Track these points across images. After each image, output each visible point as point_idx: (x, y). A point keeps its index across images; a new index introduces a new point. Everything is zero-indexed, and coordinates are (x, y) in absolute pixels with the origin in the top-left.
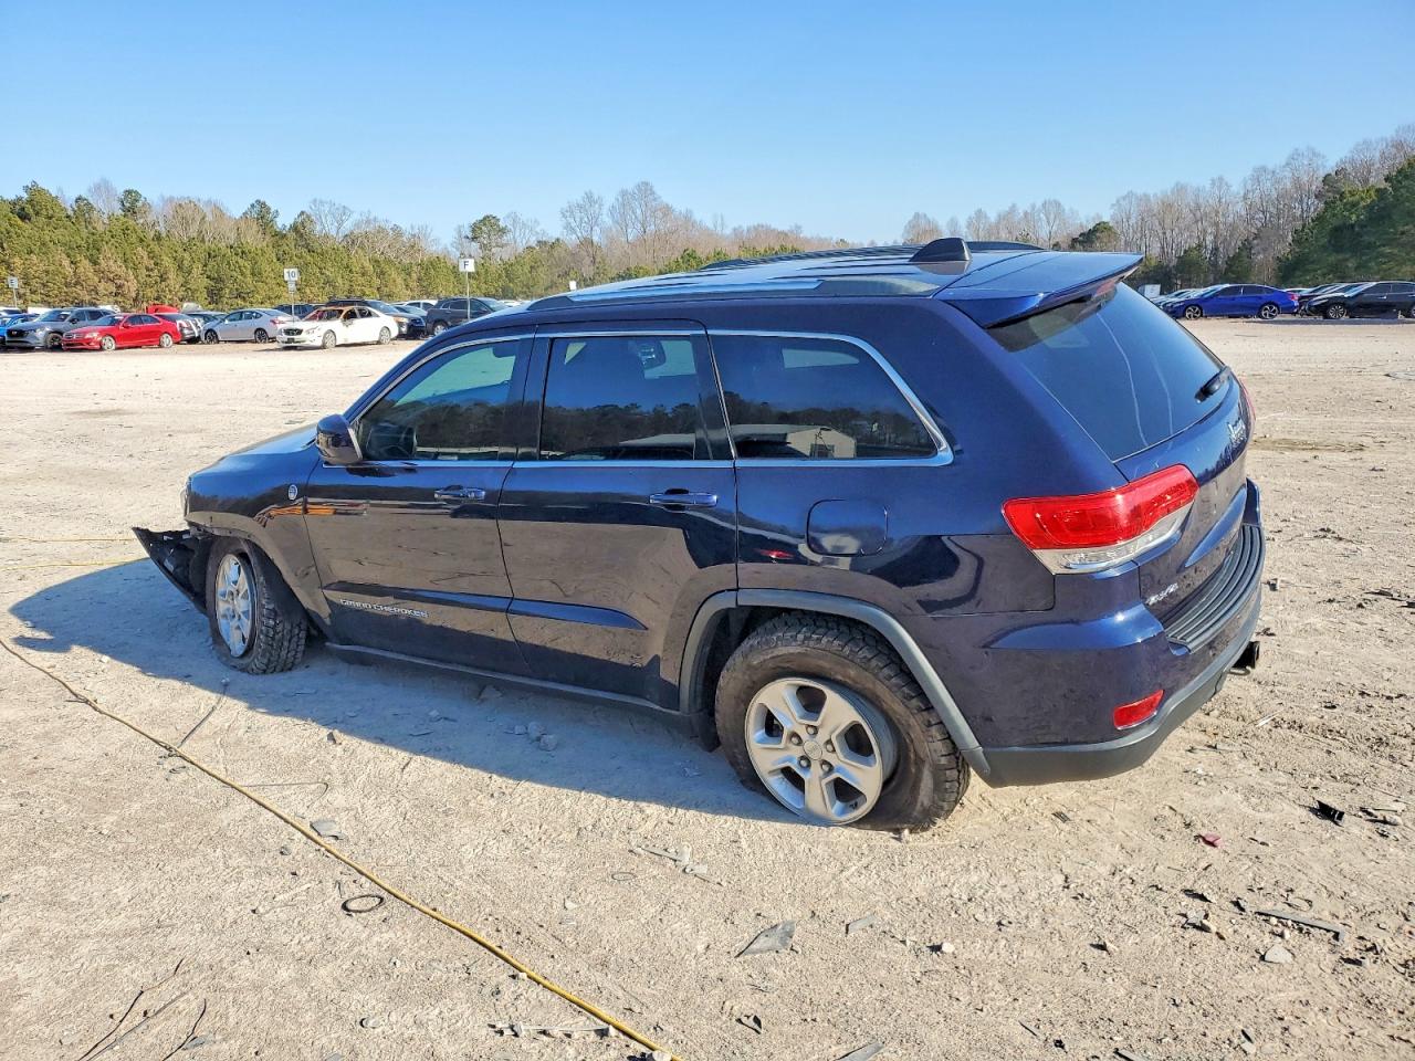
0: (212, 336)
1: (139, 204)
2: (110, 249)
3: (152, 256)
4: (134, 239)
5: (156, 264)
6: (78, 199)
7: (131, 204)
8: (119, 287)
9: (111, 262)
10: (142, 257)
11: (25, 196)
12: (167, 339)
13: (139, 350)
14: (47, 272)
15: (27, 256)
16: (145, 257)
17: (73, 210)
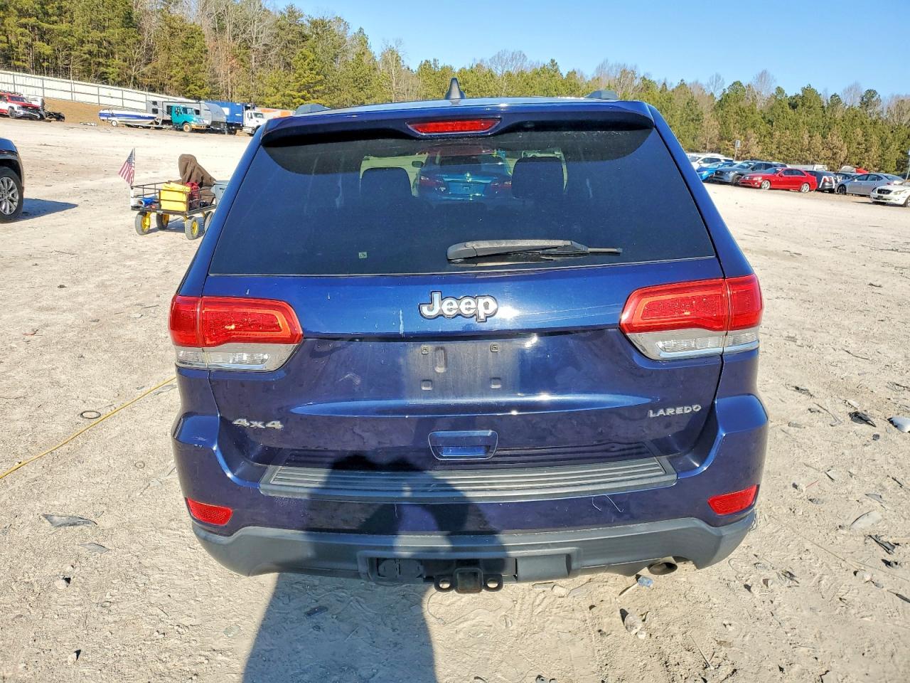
0: (842, 189)
1: (874, 99)
2: (838, 129)
3: (865, 134)
4: (858, 122)
5: (866, 140)
6: (835, 95)
7: (869, 99)
8: (835, 154)
9: (836, 139)
10: (858, 135)
11: (801, 94)
12: (805, 187)
13: (788, 192)
14: (792, 141)
15: (784, 131)
16: (860, 135)
17: (828, 103)
